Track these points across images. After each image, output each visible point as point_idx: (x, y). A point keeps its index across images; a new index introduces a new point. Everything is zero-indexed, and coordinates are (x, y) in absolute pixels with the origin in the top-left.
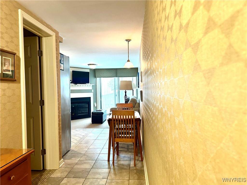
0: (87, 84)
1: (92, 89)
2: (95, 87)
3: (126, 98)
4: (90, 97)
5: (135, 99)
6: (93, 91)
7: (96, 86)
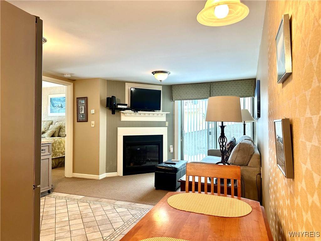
0: (157, 112)
1: (165, 120)
2: (171, 117)
3: (223, 143)
4: (162, 135)
5: (250, 145)
6: (167, 124)
7: (173, 115)
